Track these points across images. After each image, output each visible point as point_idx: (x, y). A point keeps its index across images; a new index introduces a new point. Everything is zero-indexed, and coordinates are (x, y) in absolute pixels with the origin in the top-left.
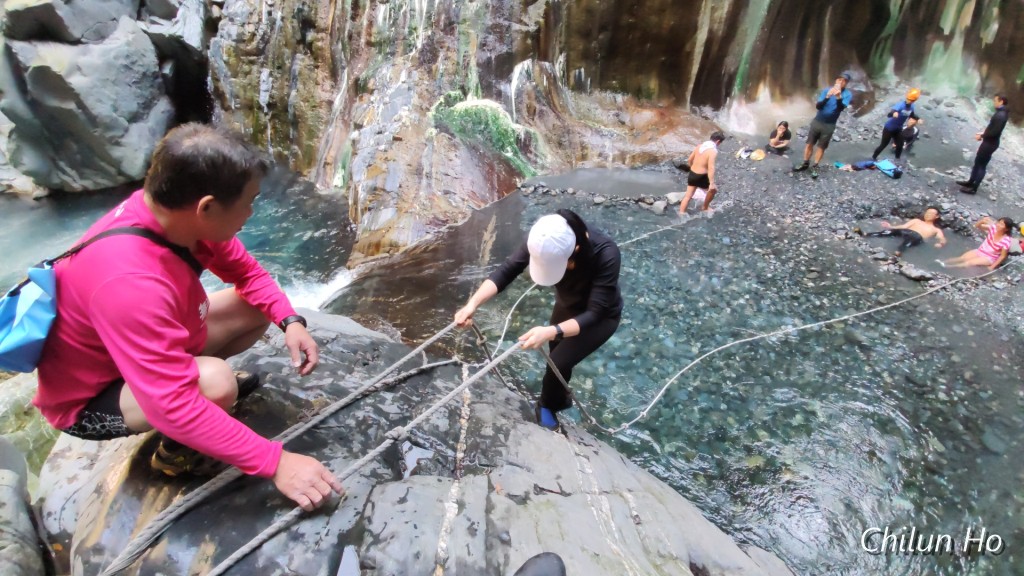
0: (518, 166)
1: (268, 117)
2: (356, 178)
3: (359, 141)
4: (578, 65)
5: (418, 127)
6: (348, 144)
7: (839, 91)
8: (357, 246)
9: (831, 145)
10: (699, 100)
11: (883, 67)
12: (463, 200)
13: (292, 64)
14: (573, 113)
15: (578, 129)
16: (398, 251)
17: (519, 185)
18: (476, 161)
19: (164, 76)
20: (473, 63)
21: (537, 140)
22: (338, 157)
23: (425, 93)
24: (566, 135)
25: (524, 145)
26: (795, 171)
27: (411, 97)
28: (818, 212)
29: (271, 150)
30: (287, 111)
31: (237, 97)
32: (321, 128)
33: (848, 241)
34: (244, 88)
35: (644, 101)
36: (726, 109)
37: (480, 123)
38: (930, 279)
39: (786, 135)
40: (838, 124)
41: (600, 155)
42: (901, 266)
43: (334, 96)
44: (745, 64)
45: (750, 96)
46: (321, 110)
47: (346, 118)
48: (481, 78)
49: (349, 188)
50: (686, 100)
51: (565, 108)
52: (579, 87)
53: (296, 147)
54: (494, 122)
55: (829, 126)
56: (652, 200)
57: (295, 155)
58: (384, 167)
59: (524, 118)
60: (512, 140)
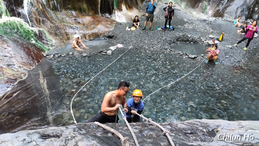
0: (40, 46)
14: (57, 20)
15: (62, 27)
21: (45, 34)
24: (58, 30)
42: (188, 56)
45: (120, 8)
51: (52, 18)
54: (21, 27)
59: (35, 24)
60: (33, 35)
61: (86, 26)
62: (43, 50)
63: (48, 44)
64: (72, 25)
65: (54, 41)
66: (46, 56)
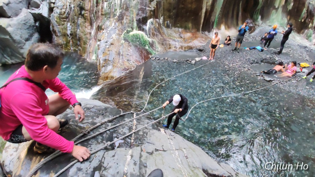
0: (150, 52)
1: (70, 38)
2: (99, 57)
3: (100, 45)
4: (167, 20)
5: (118, 40)
6: (97, 45)
7: (245, 27)
8: (100, 78)
9: (243, 42)
10: (204, 29)
11: (257, 19)
12: (133, 62)
13: (77, 21)
14: (166, 35)
15: (168, 39)
16: (113, 79)
17: (150, 57)
18: (137, 50)
19: (36, 26)
20: (135, 20)
21: (155, 43)
22: (94, 50)
23: (120, 29)
24: (164, 41)
25: (152, 45)
26: (233, 50)
27: (116, 31)
28: (240, 62)
29: (72, 48)
30: (76, 36)
31: (60, 32)
32: (88, 41)
33: (249, 70)
34: (62, 29)
35: (187, 30)
36: (212, 32)
37: (138, 38)
38: (273, 81)
39: (230, 40)
40: (245, 36)
41: (175, 47)
42: (264, 77)
43: (92, 31)
44: (217, 19)
45: (219, 28)
46: (87, 36)
47: (96, 38)
48: (138, 24)
49: (97, 60)
50: (200, 30)
51: (164, 33)
52: (168, 27)
53: (80, 47)
54: (142, 38)
55: (242, 37)
56: (191, 60)
57: (80, 50)
58: (108, 53)
59: (151, 36)
60: (148, 43)
61: (185, 40)
62: (151, 54)
63: (155, 50)
64: (175, 39)
65: (160, 49)
66: (152, 57)
